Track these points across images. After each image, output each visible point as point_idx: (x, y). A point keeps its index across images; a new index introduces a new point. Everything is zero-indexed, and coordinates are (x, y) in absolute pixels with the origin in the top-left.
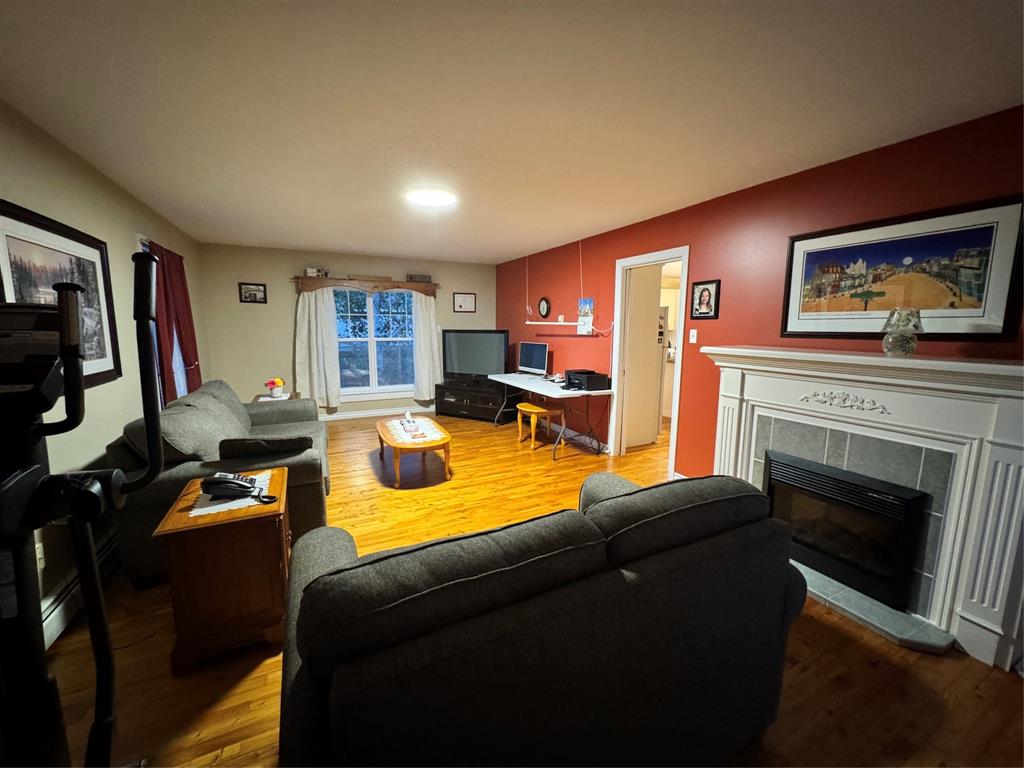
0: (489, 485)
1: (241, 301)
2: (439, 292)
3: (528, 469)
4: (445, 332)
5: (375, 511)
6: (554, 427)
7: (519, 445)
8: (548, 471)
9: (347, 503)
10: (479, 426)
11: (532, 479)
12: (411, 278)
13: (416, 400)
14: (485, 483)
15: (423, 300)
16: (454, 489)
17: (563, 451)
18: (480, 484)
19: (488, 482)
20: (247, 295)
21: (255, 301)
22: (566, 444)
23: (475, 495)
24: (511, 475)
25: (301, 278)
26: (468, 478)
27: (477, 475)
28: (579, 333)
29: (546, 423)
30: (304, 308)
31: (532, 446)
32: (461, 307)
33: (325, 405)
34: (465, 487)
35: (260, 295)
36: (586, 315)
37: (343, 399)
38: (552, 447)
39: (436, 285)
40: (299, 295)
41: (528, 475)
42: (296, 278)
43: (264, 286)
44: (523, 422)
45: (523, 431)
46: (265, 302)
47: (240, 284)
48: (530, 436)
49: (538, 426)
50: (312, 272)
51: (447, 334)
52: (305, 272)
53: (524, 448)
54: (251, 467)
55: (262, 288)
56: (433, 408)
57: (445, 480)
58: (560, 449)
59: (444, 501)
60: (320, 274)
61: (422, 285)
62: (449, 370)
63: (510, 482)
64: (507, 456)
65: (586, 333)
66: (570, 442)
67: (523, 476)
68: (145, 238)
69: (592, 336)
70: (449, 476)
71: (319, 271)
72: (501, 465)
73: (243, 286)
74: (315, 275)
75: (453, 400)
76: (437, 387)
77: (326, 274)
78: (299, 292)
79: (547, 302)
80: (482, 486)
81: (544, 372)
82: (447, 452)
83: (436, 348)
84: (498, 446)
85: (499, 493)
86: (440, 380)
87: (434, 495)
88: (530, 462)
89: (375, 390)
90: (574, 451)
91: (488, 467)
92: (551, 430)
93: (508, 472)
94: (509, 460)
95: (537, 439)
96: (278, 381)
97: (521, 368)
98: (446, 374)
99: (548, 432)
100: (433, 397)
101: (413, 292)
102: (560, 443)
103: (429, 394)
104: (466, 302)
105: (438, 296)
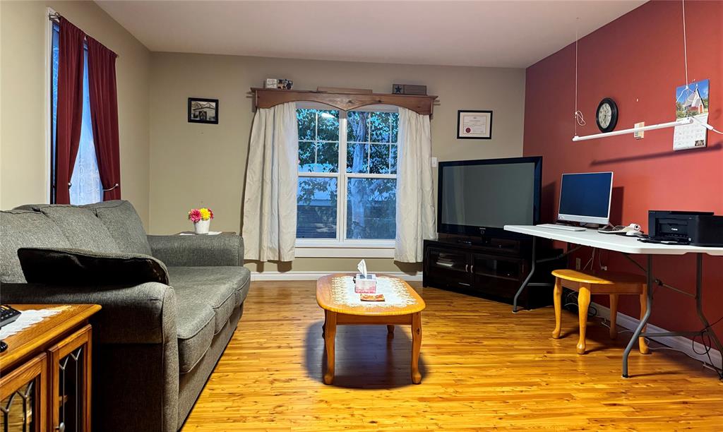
0: (489, 404)
1: (190, 120)
2: (436, 110)
3: (571, 385)
4: (441, 165)
5: (278, 417)
6: (624, 319)
7: (555, 343)
8: (613, 394)
9: (242, 396)
10: (486, 307)
11: (577, 405)
12: (398, 89)
13: (396, 262)
14: (483, 400)
15: (413, 122)
16: (422, 400)
17: (641, 363)
18: (471, 400)
19: (490, 399)
20: (197, 113)
21: (204, 121)
22: (649, 352)
23: (457, 419)
24: (534, 390)
25: (259, 90)
26: (451, 385)
27: (473, 382)
28: (677, 145)
29: (606, 312)
30: (259, 129)
31: (580, 346)
32: (468, 130)
33: (277, 259)
34: (443, 400)
35: (211, 114)
36: (692, 111)
37: (299, 253)
38: (621, 353)
39: (434, 98)
40: (255, 112)
41: (570, 397)
42: (253, 90)
43: (216, 101)
44: (563, 307)
45: (562, 322)
46: (216, 122)
47: (191, 100)
48: (577, 331)
49: (591, 316)
50: (272, 84)
51: (445, 168)
52: (265, 84)
53: (564, 349)
54: (49, 298)
55: (214, 104)
56: (419, 276)
57: (413, 382)
58: (636, 358)
59: (400, 420)
60: (282, 86)
61: (413, 100)
62: (447, 221)
63: (531, 405)
64: (531, 357)
65: (692, 145)
66: (655, 348)
67: (561, 397)
68: (53, 12)
69: (707, 149)
70: (418, 376)
71: (281, 82)
72: (515, 371)
73: (193, 103)
74: (275, 87)
75: (450, 265)
76: (427, 244)
77: (289, 86)
78: (256, 108)
79: (613, 105)
80: (475, 404)
81: (605, 221)
82: (417, 331)
83: (428, 188)
84: (516, 339)
85: (504, 423)
86: (432, 235)
87: (386, 404)
88: (574, 373)
89: (342, 244)
90: (668, 366)
91: (493, 372)
92: (617, 326)
93: (532, 384)
94: (533, 364)
95: (588, 336)
96: (204, 212)
97: (562, 217)
98: (441, 227)
99: (612, 328)
100: (420, 260)
101: (401, 110)
102: (636, 346)
103: (414, 254)
104: (477, 124)
105: (434, 115)
